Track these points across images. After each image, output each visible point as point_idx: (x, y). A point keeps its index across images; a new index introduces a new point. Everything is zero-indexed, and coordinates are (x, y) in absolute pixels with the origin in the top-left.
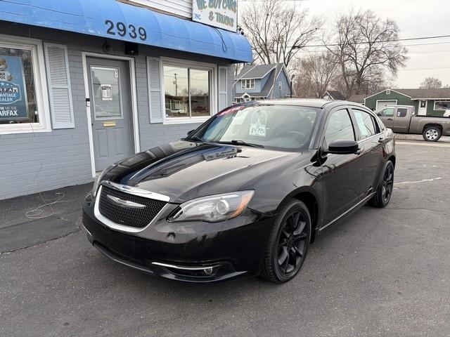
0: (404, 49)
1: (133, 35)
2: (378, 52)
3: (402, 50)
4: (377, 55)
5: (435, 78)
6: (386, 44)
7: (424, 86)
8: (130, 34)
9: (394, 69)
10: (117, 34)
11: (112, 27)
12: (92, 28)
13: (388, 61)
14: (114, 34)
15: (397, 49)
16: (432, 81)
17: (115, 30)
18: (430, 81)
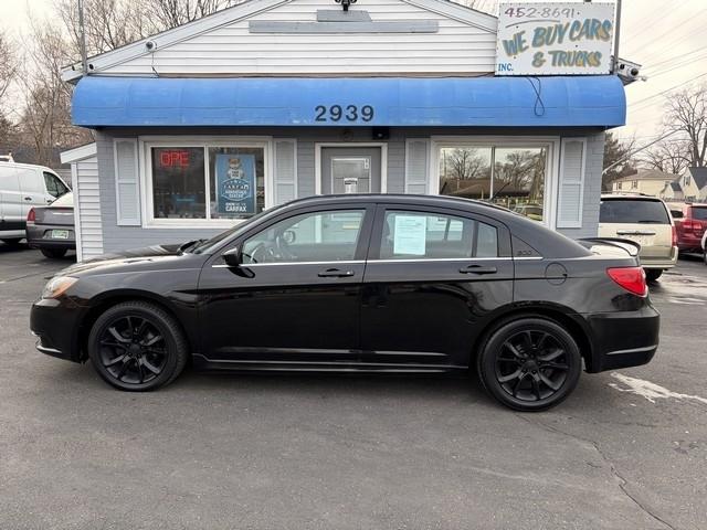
1: (352, 116)
8: (347, 117)
10: (328, 119)
11: (324, 112)
12: (296, 119)
14: (325, 120)
17: (327, 115)
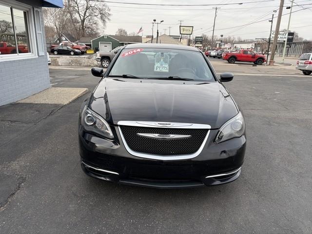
0: (108, 8)
2: (93, 8)
3: (107, 9)
4: (92, 10)
5: (124, 29)
6: (97, 3)
7: (117, 33)
9: (104, 21)
13: (100, 15)
15: (104, 7)
16: (122, 31)
18: (121, 31)
